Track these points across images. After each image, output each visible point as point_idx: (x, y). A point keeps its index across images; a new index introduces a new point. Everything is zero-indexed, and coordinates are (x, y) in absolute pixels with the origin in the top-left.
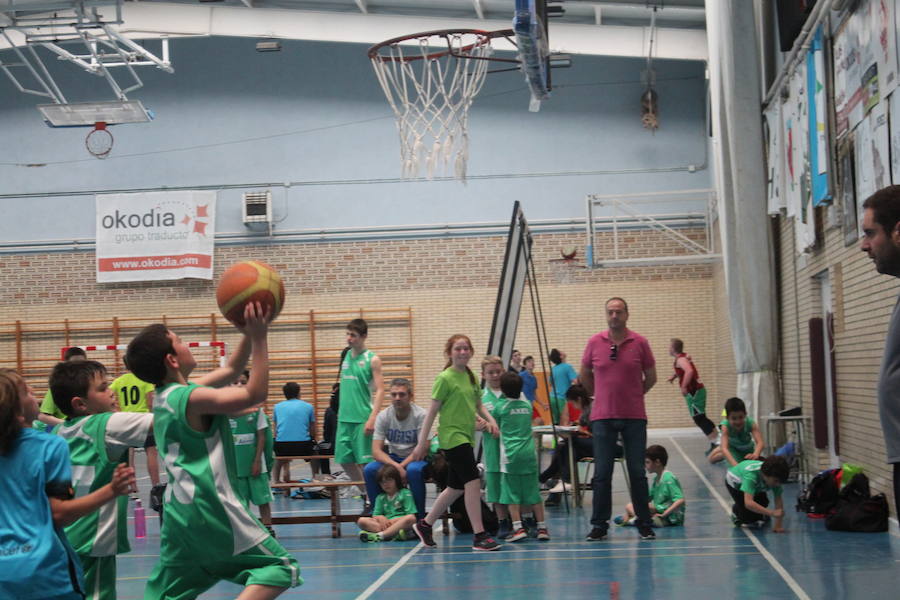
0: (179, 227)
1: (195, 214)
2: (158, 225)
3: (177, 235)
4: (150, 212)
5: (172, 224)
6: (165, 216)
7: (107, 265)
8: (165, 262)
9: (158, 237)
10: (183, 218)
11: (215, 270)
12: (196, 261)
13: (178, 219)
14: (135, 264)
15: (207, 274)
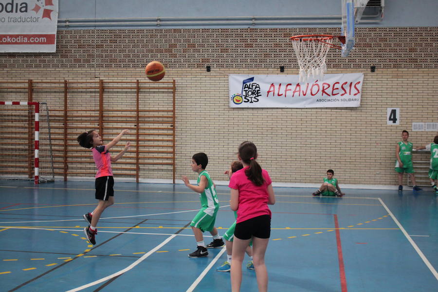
0: (31, 13)
1: (44, 4)
2: (16, 12)
3: (28, 20)
4: (11, 2)
5: (26, 11)
6: (21, 5)
8: (20, 40)
9: (15, 21)
10: (33, 7)
12: (44, 39)
13: (31, 7)
15: (52, 48)
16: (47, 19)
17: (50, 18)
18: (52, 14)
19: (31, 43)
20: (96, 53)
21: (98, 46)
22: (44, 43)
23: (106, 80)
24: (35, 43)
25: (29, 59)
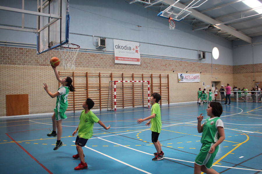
0: (132, 51)
7: (117, 58)
8: (129, 59)
11: (141, 63)
12: (136, 60)
14: (123, 59)
15: (139, 63)
16: (137, 53)
17: (138, 53)
18: (138, 52)
19: (133, 61)
20: (149, 65)
21: (149, 63)
22: (136, 61)
23: (153, 74)
24: (134, 61)
25: (131, 66)
